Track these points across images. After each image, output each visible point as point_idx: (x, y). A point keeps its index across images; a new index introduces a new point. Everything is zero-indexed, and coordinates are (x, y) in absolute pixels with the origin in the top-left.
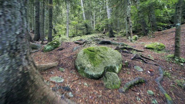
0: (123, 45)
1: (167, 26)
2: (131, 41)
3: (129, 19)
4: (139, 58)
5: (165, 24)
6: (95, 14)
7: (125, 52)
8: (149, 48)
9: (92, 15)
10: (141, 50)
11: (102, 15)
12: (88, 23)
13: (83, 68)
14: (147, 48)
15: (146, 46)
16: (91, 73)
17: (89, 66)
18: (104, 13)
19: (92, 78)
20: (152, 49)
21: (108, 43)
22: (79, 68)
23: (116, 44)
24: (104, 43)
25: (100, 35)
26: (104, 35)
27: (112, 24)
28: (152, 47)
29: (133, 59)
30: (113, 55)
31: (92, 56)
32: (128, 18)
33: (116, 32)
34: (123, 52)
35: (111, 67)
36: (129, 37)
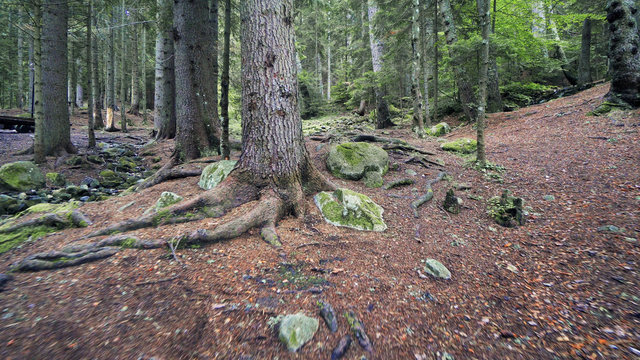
0: (398, 143)
1: (548, 92)
2: (420, 136)
3: (416, 89)
4: (419, 162)
5: (544, 87)
6: (333, 52)
7: (399, 153)
8: (448, 150)
9: (321, 53)
10: (430, 152)
11: (356, 55)
12: (311, 81)
13: (339, 168)
14: (443, 149)
15: (442, 146)
16: (348, 172)
17: (346, 165)
18: (362, 52)
19: (350, 178)
20: (454, 150)
21: (371, 139)
22: (333, 168)
23: (384, 141)
24: (363, 139)
25: (348, 118)
26: (360, 118)
27: (384, 86)
28: (453, 146)
29: (407, 163)
30: (375, 153)
31: (348, 154)
32: (413, 87)
33: (399, 110)
34: (395, 153)
35: (373, 167)
36: (417, 128)
